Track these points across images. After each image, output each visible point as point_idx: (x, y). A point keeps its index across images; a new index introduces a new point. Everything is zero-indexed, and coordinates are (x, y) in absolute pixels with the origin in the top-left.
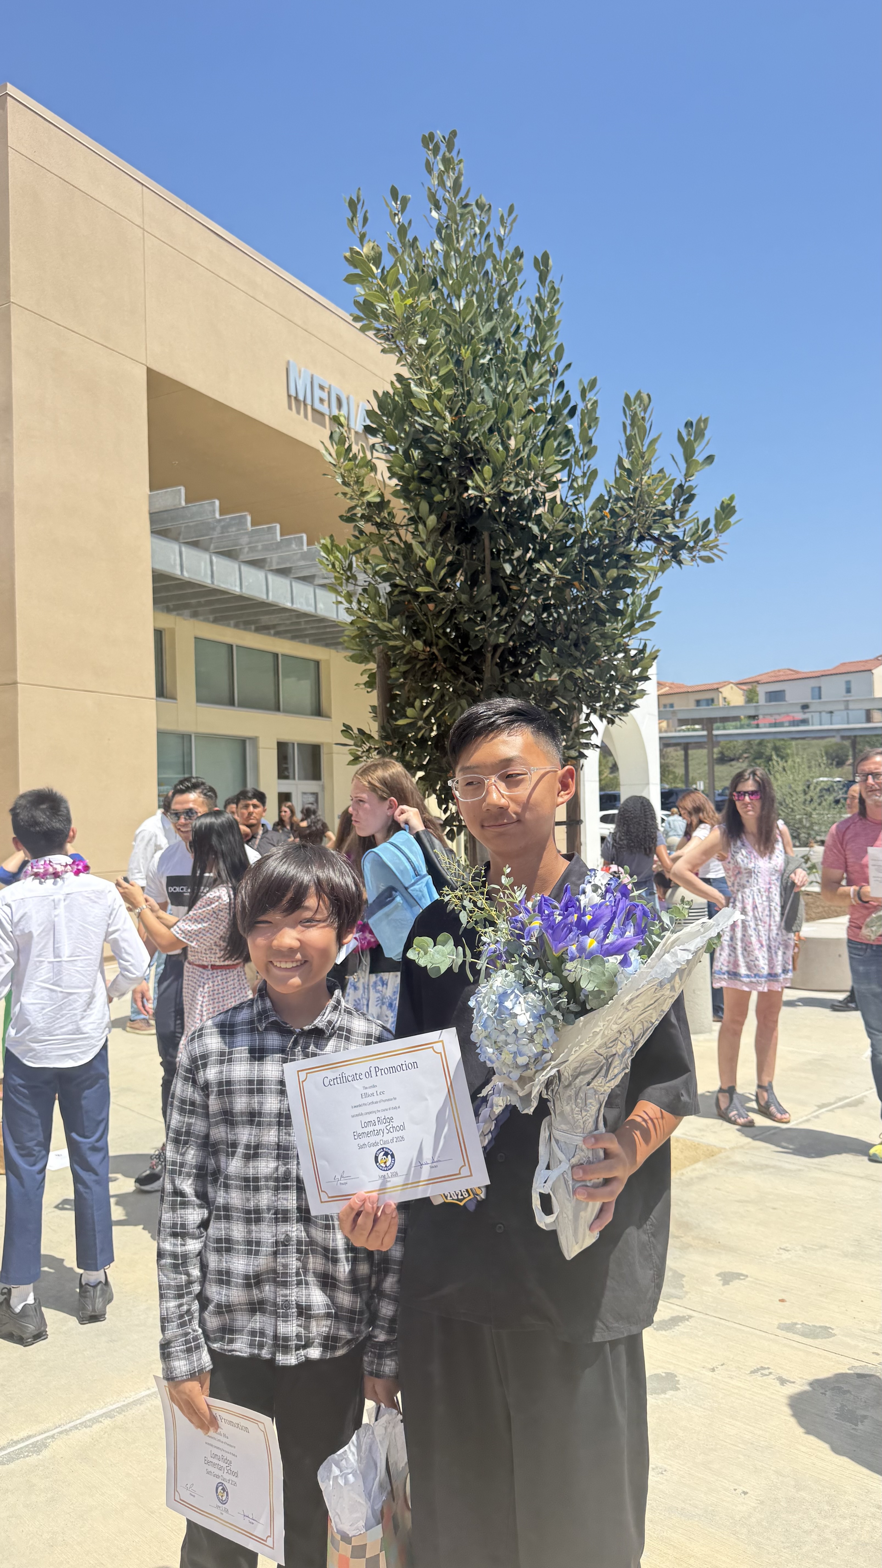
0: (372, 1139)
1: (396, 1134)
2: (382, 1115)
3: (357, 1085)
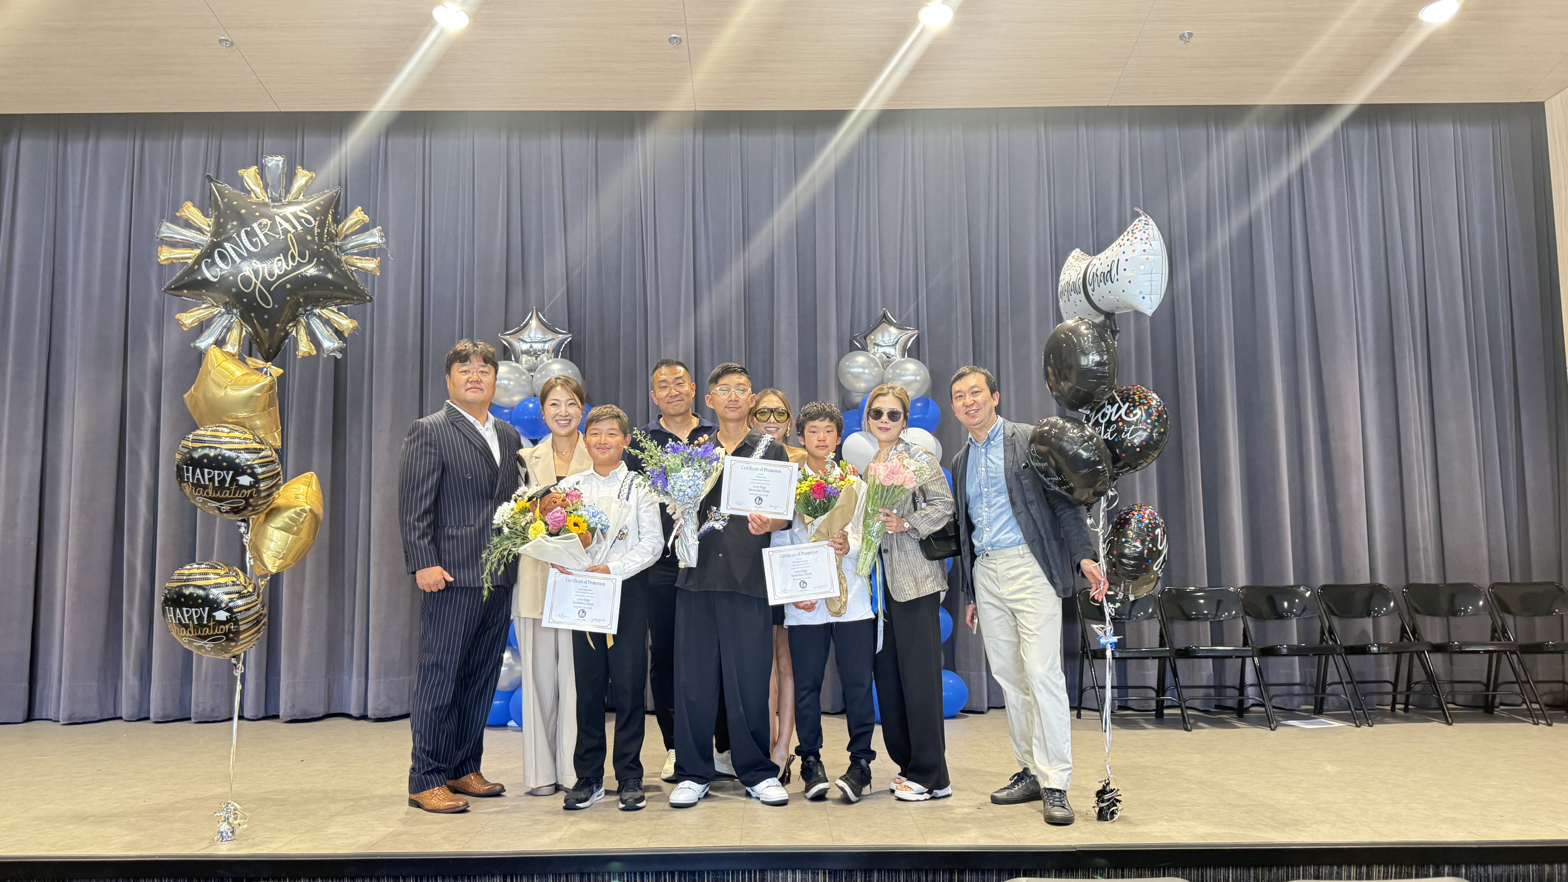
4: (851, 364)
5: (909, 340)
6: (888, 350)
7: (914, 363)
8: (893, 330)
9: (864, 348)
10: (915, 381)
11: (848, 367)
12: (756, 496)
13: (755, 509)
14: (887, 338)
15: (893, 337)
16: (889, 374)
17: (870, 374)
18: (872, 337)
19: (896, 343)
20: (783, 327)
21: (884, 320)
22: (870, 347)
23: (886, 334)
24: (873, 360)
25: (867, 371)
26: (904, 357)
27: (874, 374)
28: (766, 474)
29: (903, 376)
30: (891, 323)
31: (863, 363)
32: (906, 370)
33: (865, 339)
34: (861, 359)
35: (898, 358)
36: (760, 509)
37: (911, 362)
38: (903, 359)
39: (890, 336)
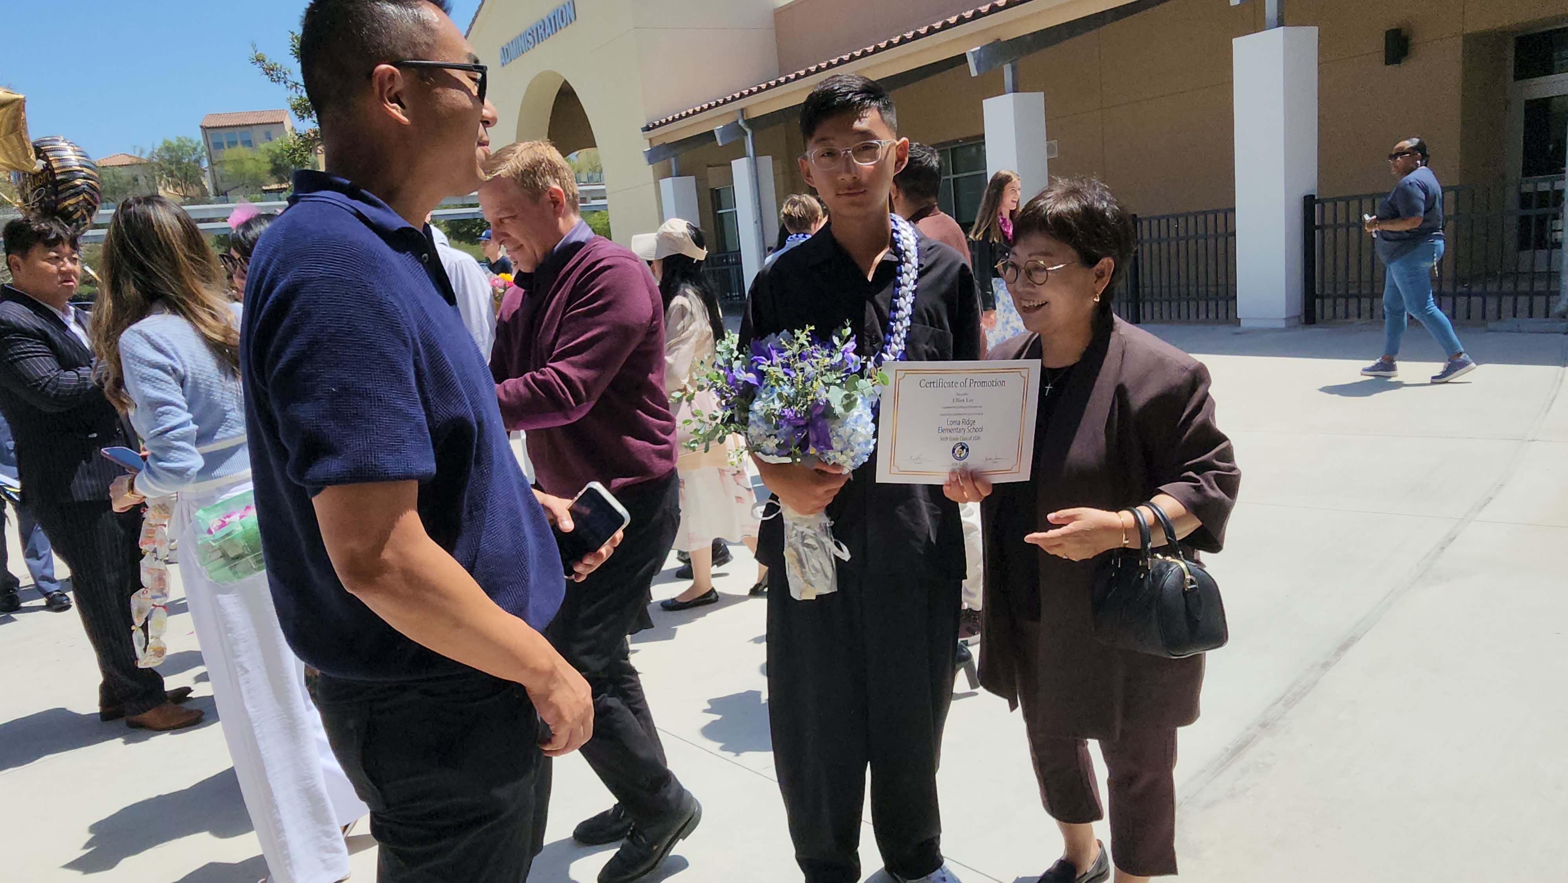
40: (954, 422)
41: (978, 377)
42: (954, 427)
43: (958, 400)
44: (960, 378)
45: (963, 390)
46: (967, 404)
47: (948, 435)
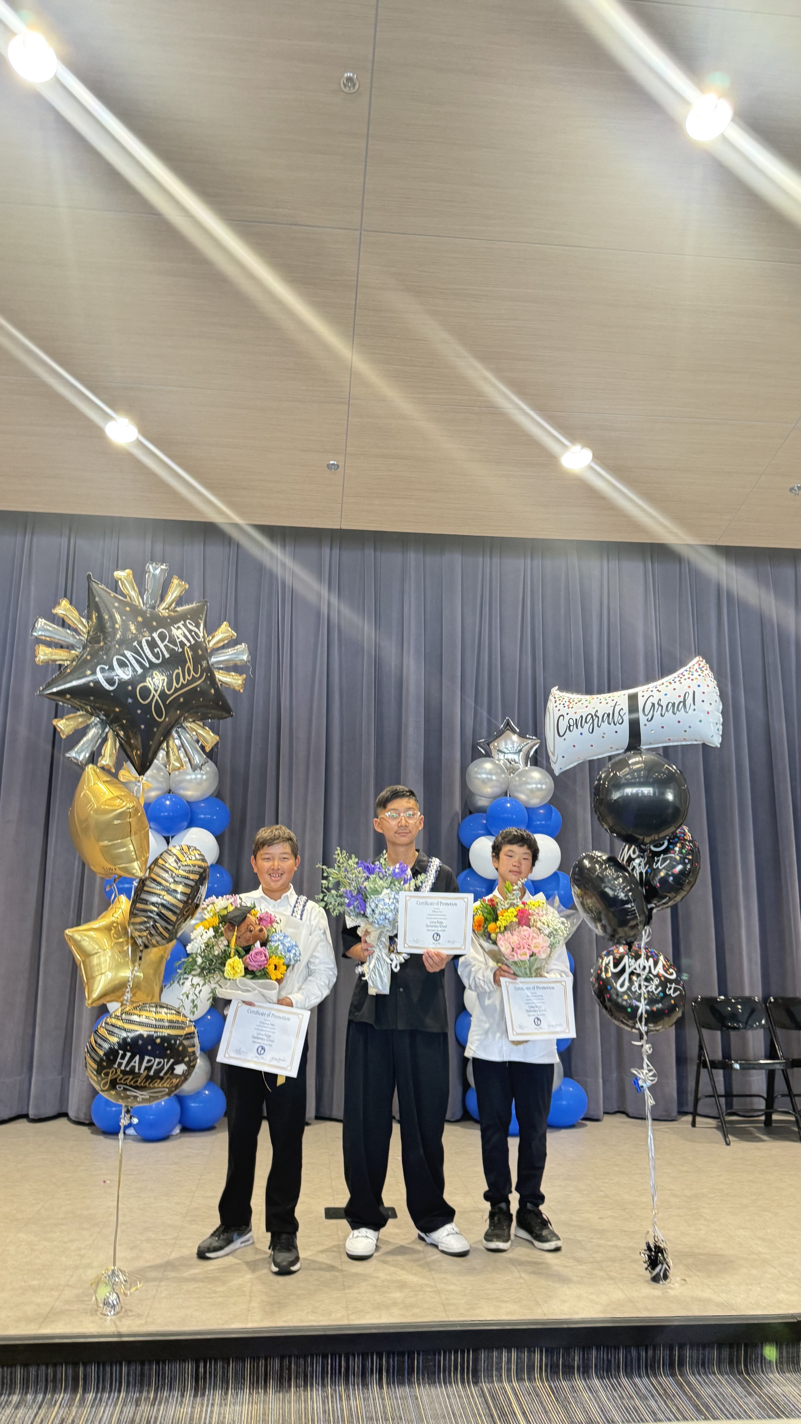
0: (434, 928)
1: (443, 928)
2: (439, 920)
3: (432, 907)
4: (479, 771)
5: (531, 748)
6: (510, 757)
7: (541, 773)
8: (515, 737)
9: (488, 755)
10: (541, 789)
11: (477, 773)
12: (434, 932)
13: (434, 946)
14: (509, 746)
15: (516, 745)
16: (516, 781)
17: (497, 781)
18: (496, 744)
19: (520, 751)
20: (411, 730)
21: (508, 727)
22: (494, 753)
23: (509, 742)
24: (499, 766)
25: (494, 777)
26: (527, 765)
27: (501, 780)
28: (442, 908)
29: (529, 784)
30: (514, 732)
31: (491, 770)
32: (532, 778)
33: (488, 745)
34: (488, 766)
35: (521, 765)
36: (438, 946)
37: (535, 770)
38: (527, 768)
39: (513, 744)
40: (433, 922)
41: (444, 901)
42: (433, 924)
43: (435, 912)
44: (435, 901)
45: (436, 907)
46: (439, 913)
47: (431, 928)
